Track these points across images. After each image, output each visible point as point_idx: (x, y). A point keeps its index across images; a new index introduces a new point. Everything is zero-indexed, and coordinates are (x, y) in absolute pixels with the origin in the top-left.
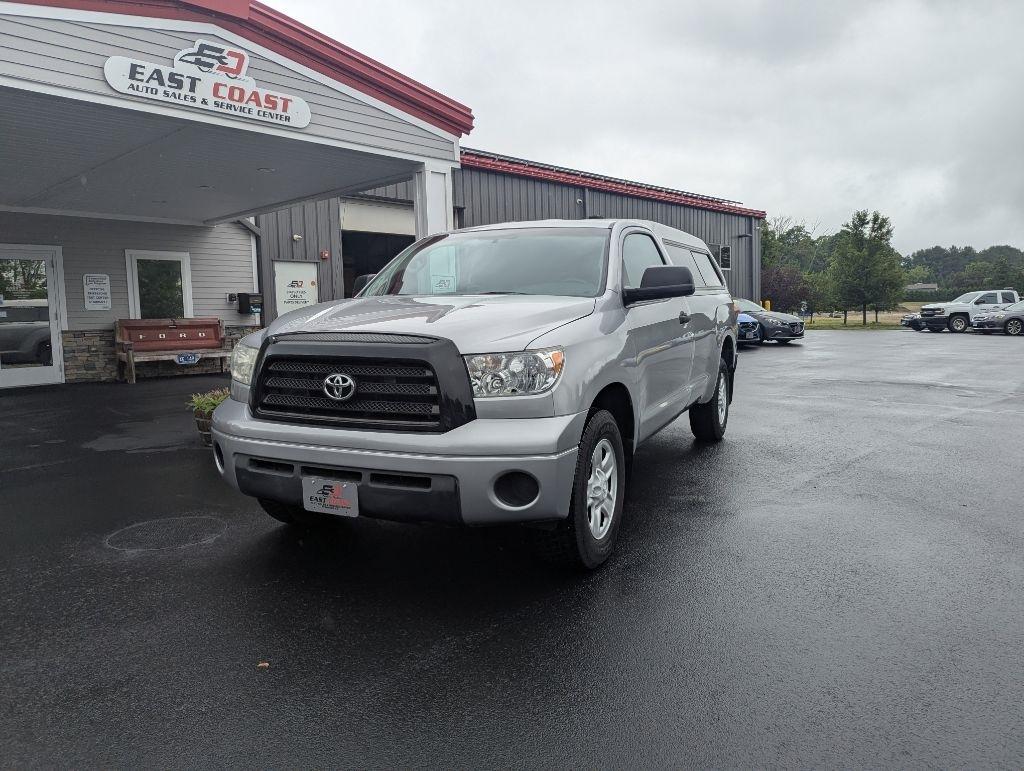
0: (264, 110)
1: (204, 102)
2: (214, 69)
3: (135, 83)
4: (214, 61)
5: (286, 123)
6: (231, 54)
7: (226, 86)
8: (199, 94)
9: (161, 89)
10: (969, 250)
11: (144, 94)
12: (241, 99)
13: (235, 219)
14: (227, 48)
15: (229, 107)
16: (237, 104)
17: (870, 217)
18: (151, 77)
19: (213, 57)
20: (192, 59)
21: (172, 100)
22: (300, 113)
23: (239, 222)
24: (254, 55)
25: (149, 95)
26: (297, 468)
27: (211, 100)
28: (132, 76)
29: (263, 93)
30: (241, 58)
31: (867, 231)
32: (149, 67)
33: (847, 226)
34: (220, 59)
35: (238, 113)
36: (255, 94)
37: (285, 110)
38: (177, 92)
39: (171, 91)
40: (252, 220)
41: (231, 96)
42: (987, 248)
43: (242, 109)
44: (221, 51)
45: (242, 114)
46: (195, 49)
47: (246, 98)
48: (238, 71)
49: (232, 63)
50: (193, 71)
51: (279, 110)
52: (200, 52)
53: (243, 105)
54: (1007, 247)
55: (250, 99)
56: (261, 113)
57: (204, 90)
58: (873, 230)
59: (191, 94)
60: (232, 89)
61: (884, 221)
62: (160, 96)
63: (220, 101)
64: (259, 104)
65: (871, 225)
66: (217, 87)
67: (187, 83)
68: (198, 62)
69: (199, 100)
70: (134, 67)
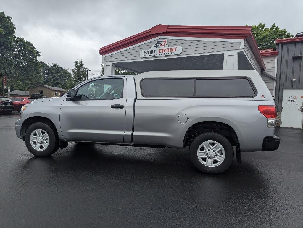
0: (170, 52)
1: (157, 55)
2: (159, 46)
3: (144, 55)
4: (160, 45)
6: (163, 41)
8: (156, 54)
12: (165, 51)
14: (162, 40)
15: (162, 54)
16: (164, 53)
18: (147, 53)
19: (159, 44)
20: (155, 46)
21: (151, 56)
24: (168, 40)
25: (147, 57)
28: (144, 54)
30: (165, 41)
32: (147, 51)
34: (161, 44)
36: (168, 49)
38: (152, 54)
41: (162, 52)
44: (161, 42)
45: (165, 55)
46: (156, 43)
48: (164, 45)
49: (163, 43)
50: (155, 48)
52: (157, 44)
57: (157, 52)
59: (154, 54)
63: (160, 53)
64: (169, 51)
66: (160, 50)
67: (154, 51)
68: (156, 46)
69: (156, 55)
70: (144, 52)
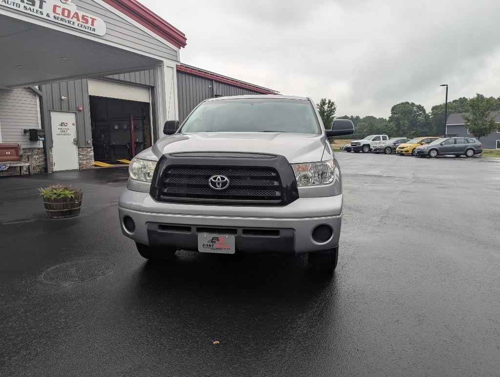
0: (81, 23)
5: (93, 32)
7: (60, 7)
9: (22, 5)
10: (358, 117)
11: (11, 6)
12: (69, 16)
13: (27, 86)
15: (62, 20)
17: (327, 102)
21: (29, 12)
22: (100, 28)
23: (29, 88)
25: (15, 7)
26: (194, 229)
27: (52, 15)
29: (81, 14)
31: (326, 107)
33: (318, 105)
35: (67, 24)
36: (76, 14)
37: (92, 24)
38: (32, 7)
39: (28, 6)
40: (37, 87)
41: (63, 14)
42: (365, 117)
43: (69, 22)
45: (69, 25)
47: (71, 17)
51: (89, 24)
53: (70, 19)
54: (372, 117)
55: (73, 16)
56: (80, 25)
57: (48, 8)
58: (328, 107)
59: (40, 10)
60: (64, 10)
61: (333, 103)
62: (22, 9)
63: (56, 15)
65: (327, 105)
66: (55, 7)
67: (38, 3)
69: (45, 14)
